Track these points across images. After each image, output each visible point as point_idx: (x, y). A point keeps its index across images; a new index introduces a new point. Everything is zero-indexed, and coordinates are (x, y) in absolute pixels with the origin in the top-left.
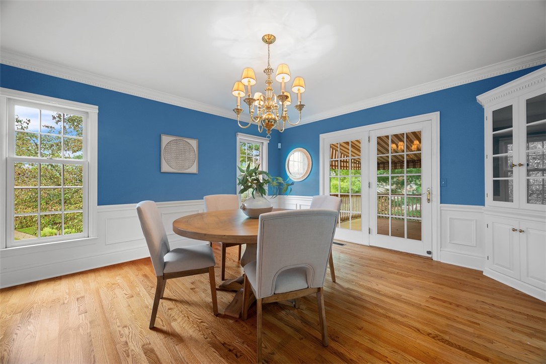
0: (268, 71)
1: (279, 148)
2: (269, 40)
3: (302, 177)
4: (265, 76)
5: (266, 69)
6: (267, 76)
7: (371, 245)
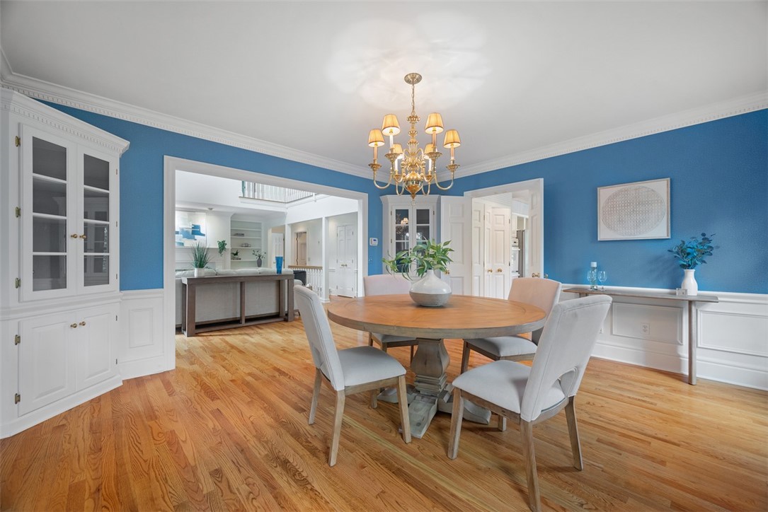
0: (413, 118)
2: (413, 79)
4: (409, 124)
5: (410, 117)
6: (411, 124)
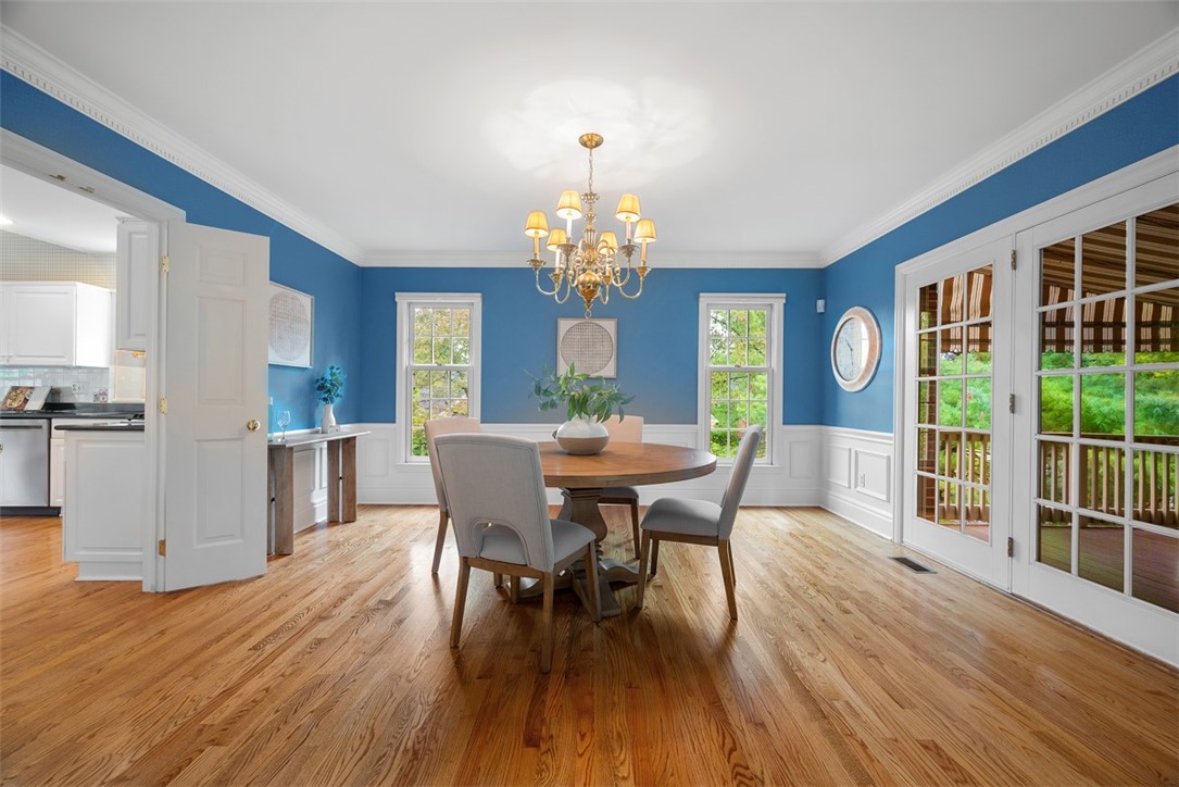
1: (819, 311)
2: (591, 142)
3: (859, 380)
7: (1014, 592)
